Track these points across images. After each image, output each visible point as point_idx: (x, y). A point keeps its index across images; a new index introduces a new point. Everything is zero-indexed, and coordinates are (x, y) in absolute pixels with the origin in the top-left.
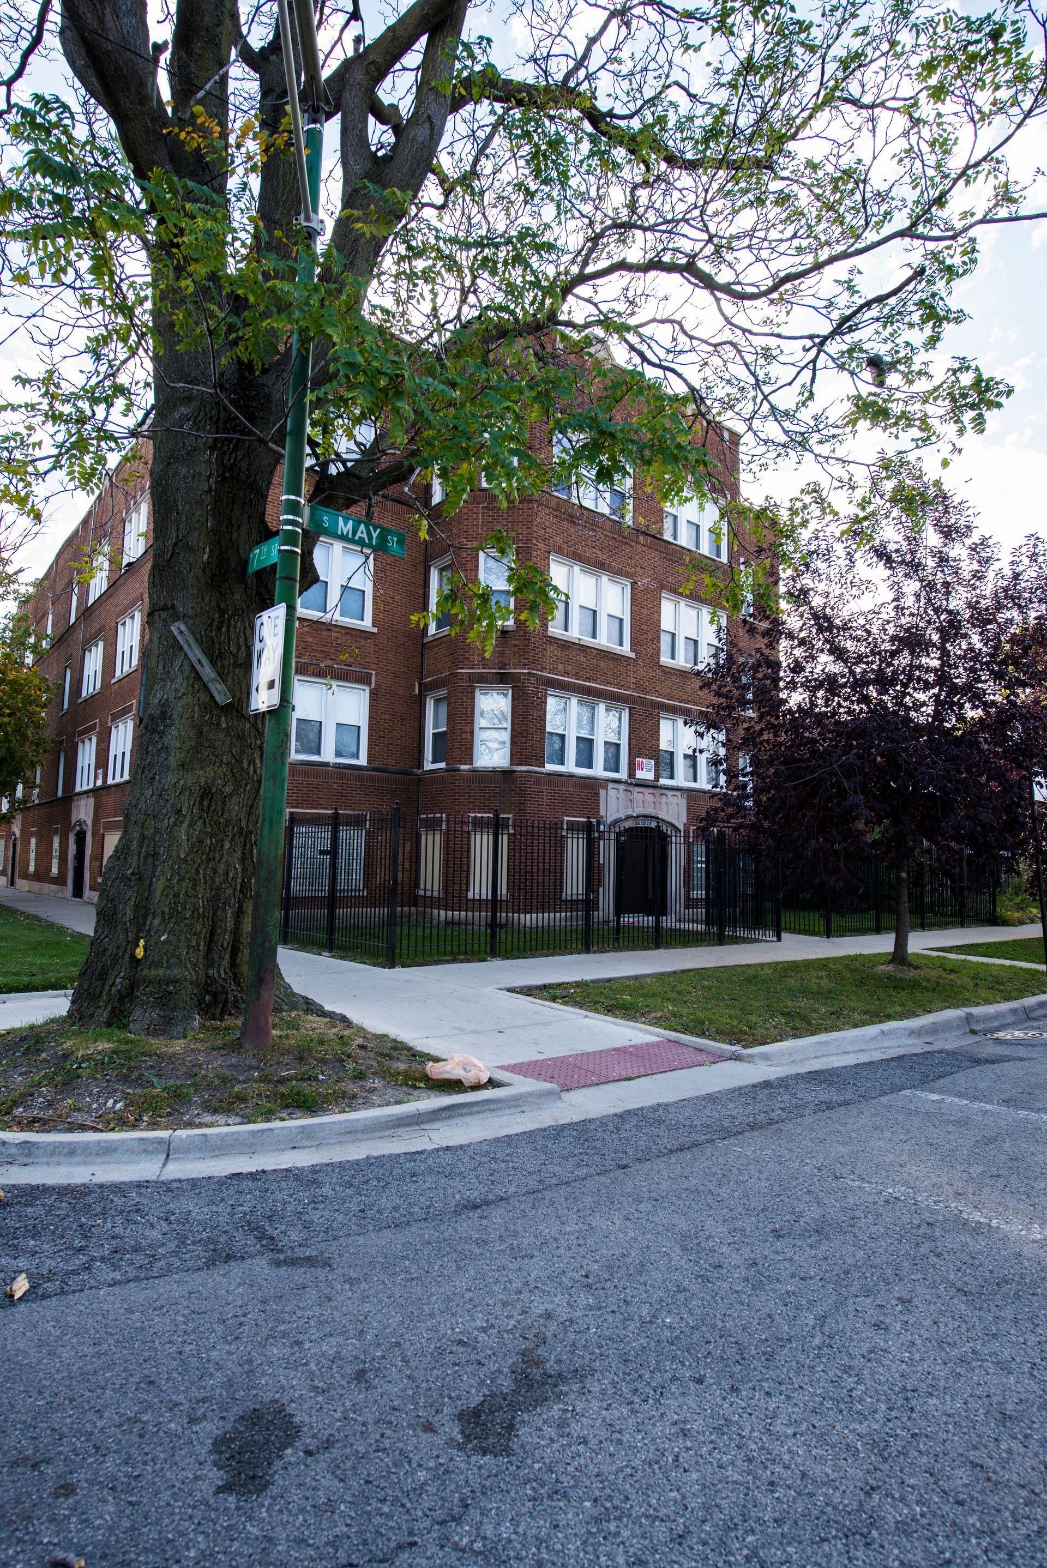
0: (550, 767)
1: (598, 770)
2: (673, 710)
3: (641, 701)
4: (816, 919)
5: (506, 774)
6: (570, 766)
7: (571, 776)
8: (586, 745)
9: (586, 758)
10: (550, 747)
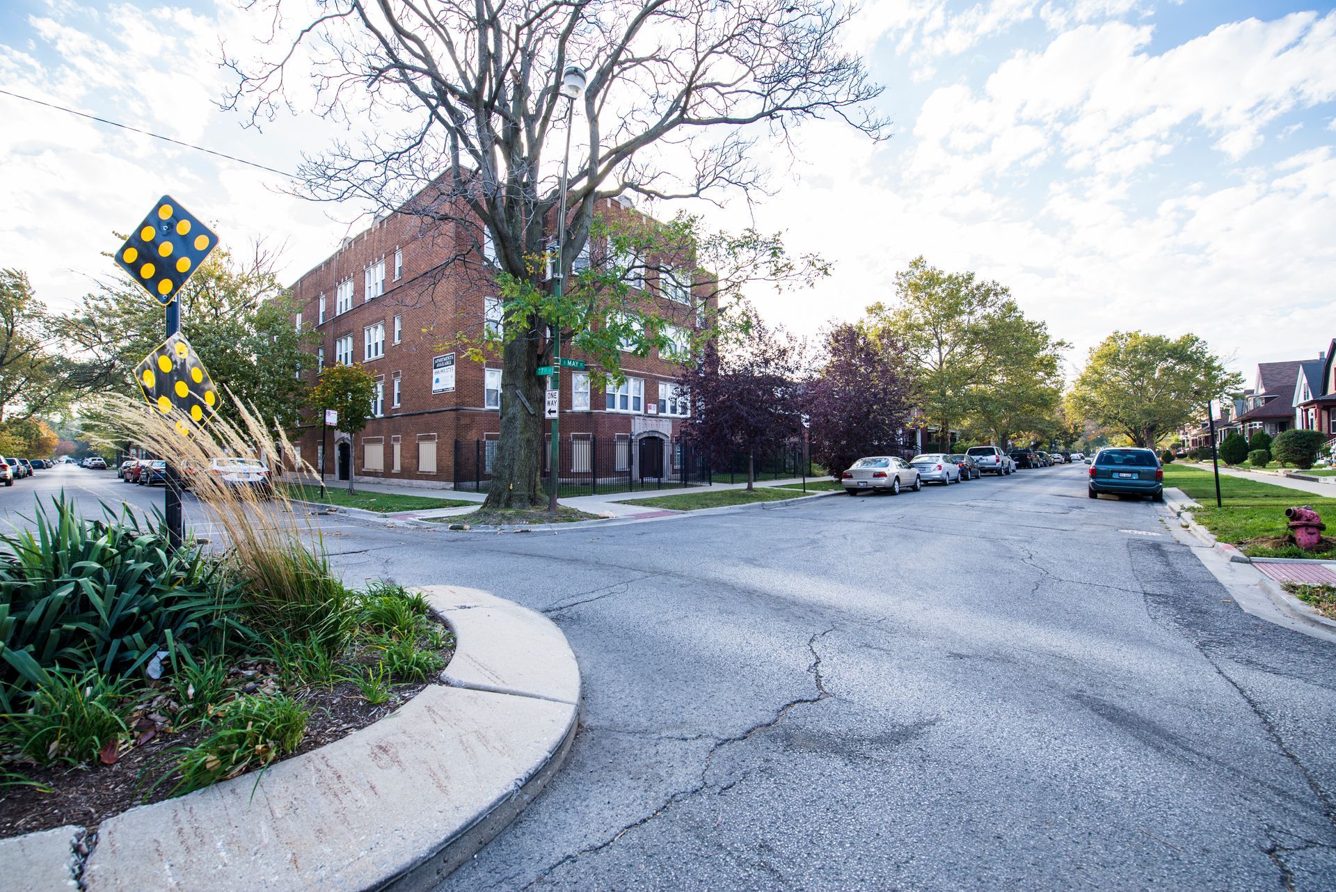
0: (609, 410)
1: (630, 411)
2: (665, 380)
3: (650, 377)
4: (729, 477)
5: (589, 414)
6: (617, 409)
7: (618, 414)
8: (625, 398)
9: (625, 406)
10: (608, 400)
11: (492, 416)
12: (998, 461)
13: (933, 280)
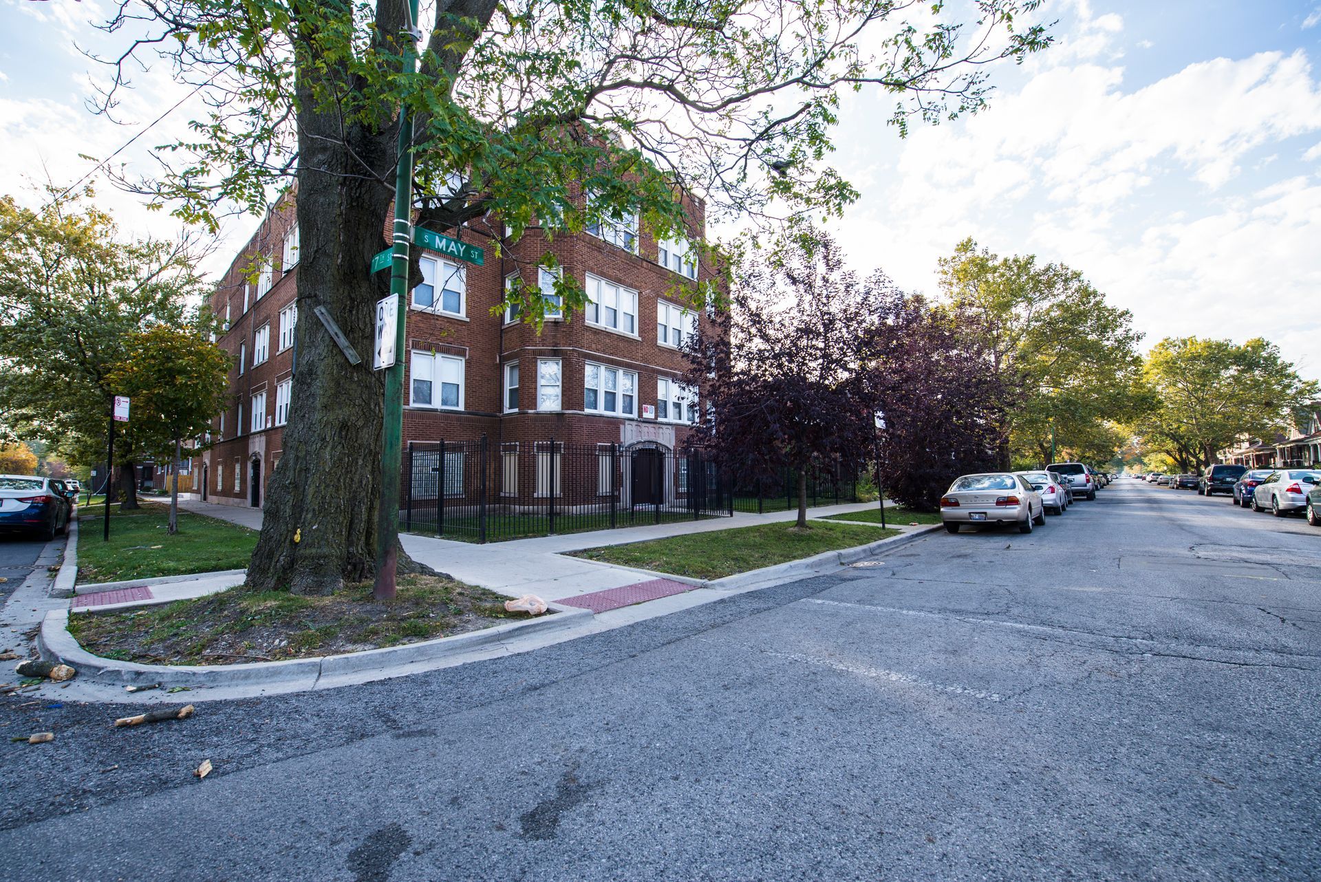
0: (588, 411)
1: (619, 413)
2: (665, 374)
3: (646, 369)
4: (755, 502)
5: (559, 416)
6: (601, 410)
7: (601, 416)
8: (611, 397)
9: (611, 404)
10: (588, 398)
11: (422, 417)
12: (1088, 481)
13: (982, 266)
